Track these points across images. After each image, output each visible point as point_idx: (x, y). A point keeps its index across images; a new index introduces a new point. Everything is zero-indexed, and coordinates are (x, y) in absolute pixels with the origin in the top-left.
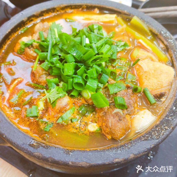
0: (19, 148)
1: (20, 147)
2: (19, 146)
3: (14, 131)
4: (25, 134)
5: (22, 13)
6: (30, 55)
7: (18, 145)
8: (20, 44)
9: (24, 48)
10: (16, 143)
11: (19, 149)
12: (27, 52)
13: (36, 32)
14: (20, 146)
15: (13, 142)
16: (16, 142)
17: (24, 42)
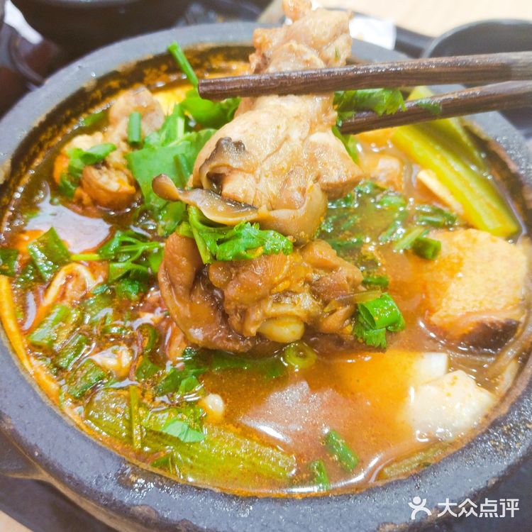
0: (85, 491)
1: (88, 487)
2: (86, 484)
3: (67, 438)
4: (101, 447)
5: (79, 67)
6: (99, 187)
7: (80, 481)
8: (67, 157)
9: (81, 168)
10: (74, 476)
11: (86, 494)
12: (90, 179)
13: (117, 121)
14: (89, 485)
15: (66, 471)
16: (76, 474)
17: (79, 150)
